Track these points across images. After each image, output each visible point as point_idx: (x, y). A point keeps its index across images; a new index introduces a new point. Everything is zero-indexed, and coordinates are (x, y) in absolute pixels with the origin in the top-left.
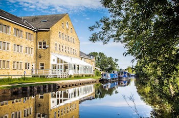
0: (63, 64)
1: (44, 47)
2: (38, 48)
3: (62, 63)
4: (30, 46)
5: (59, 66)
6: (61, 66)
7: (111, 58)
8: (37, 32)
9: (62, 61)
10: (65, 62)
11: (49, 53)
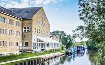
0: (41, 43)
1: (28, 31)
2: (24, 32)
3: (40, 41)
4: (18, 31)
5: (38, 43)
6: (40, 44)
7: (70, 35)
8: (23, 21)
9: (40, 40)
10: (42, 41)
11: (31, 35)
